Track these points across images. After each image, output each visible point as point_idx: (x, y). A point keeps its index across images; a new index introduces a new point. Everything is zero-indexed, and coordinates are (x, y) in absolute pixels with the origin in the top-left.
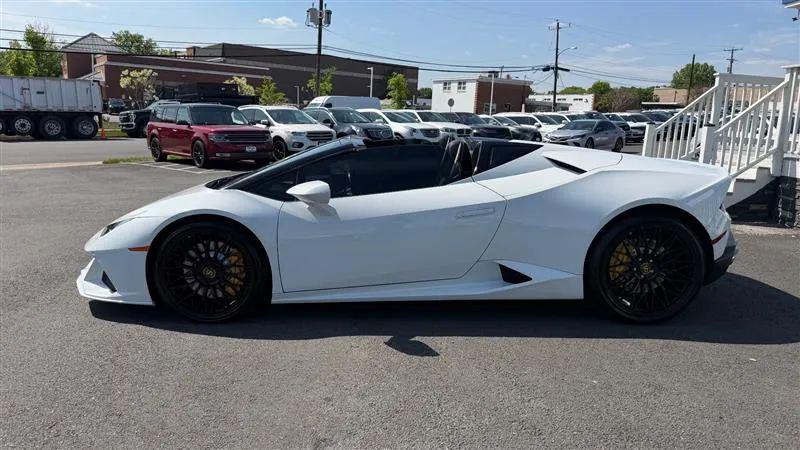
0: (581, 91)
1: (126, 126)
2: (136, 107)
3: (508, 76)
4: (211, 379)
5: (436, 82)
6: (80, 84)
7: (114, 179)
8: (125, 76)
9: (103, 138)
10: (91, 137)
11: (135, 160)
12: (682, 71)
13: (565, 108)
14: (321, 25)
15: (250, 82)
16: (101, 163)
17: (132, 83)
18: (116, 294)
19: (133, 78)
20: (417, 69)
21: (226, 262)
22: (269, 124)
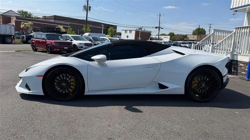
0: (166, 35)
1: (23, 40)
2: (26, 34)
3: (144, 30)
4: (68, 119)
5: (122, 30)
6: (8, 26)
7: (20, 56)
8: (22, 24)
9: (14, 44)
10: (10, 43)
11: (26, 51)
12: (196, 30)
13: (162, 40)
14: (87, 11)
15: (64, 27)
16: (15, 51)
17: (25, 27)
18: (31, 91)
19: (25, 25)
20: (117, 26)
21: (69, 81)
22: (72, 40)
